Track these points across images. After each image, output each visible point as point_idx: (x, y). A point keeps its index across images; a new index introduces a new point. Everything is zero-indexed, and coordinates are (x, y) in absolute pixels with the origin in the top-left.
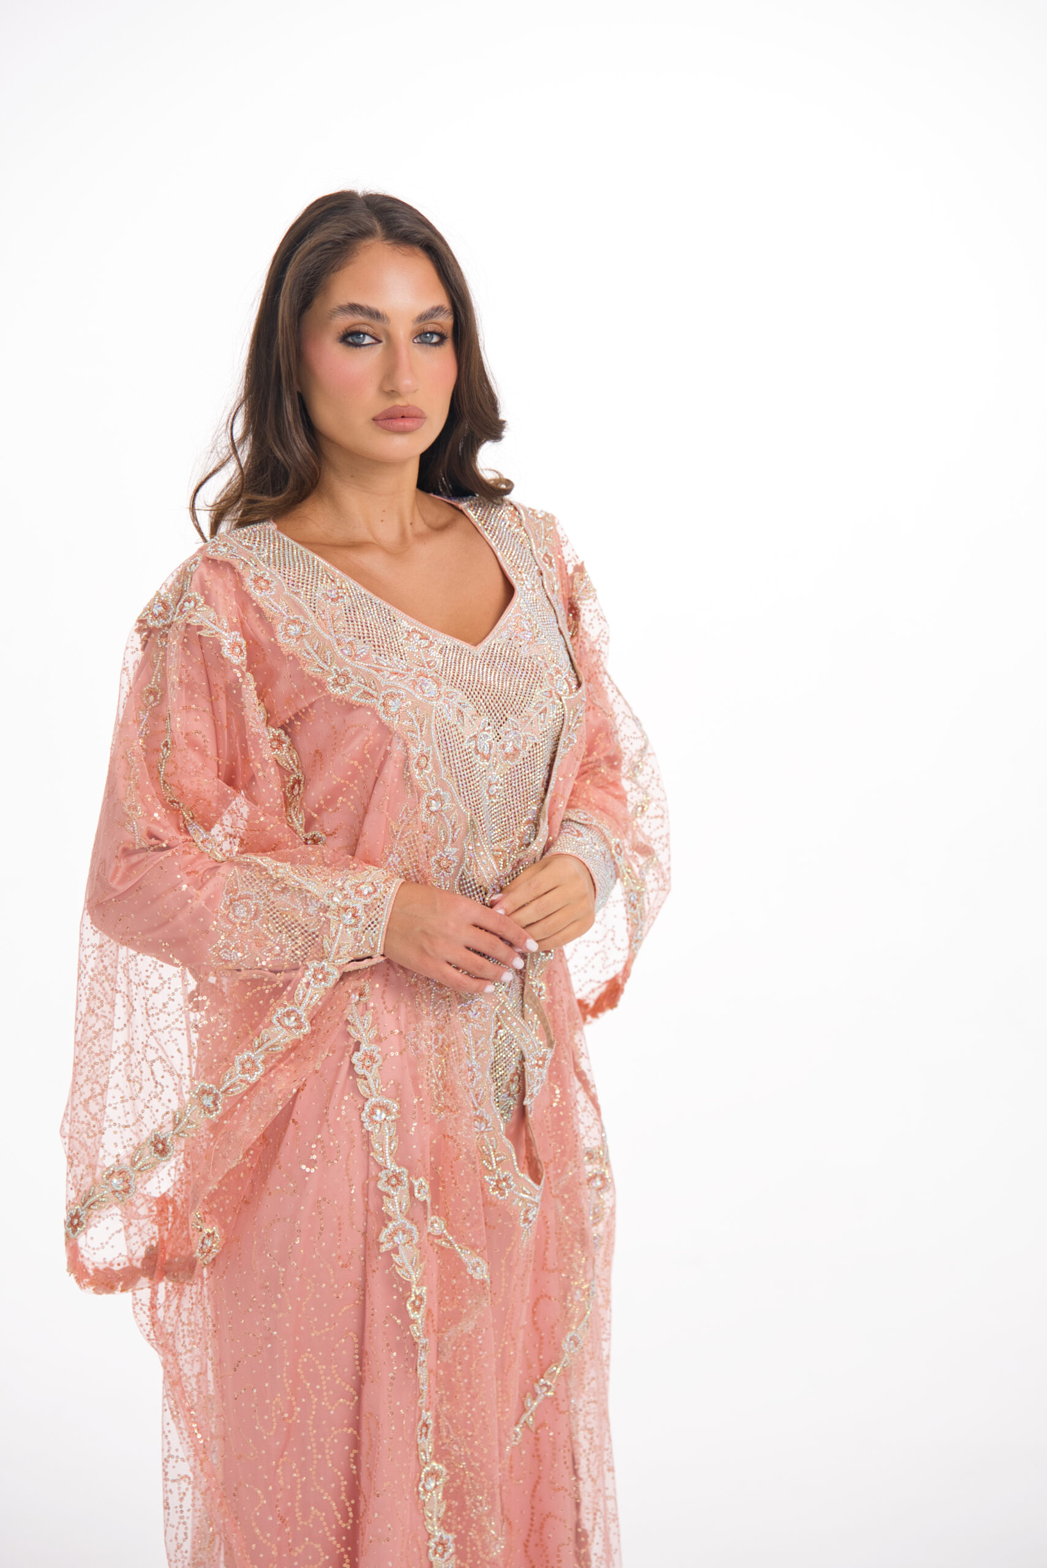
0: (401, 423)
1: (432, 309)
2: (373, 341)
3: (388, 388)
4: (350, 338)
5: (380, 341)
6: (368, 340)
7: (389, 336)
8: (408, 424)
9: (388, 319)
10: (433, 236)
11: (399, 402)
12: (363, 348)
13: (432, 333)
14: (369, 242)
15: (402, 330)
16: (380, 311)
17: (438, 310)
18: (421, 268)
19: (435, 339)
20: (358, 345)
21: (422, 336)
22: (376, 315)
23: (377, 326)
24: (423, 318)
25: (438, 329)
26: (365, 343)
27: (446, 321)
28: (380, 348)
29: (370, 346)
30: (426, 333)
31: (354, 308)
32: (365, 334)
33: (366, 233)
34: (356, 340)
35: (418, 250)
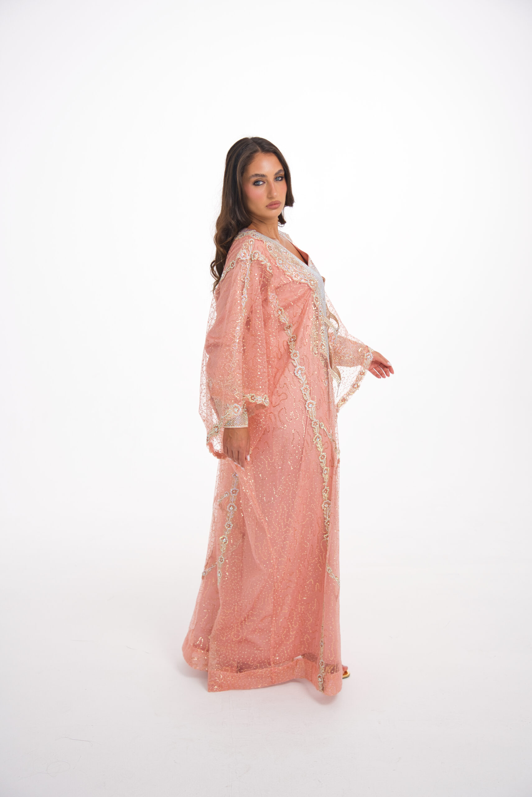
0: (274, 206)
1: (279, 171)
2: (263, 183)
3: (270, 197)
4: (256, 183)
5: (265, 183)
6: (261, 183)
7: (268, 181)
8: (276, 206)
9: (267, 176)
10: (276, 149)
11: (274, 200)
12: (259, 186)
13: (279, 177)
14: (257, 154)
15: (271, 178)
16: (264, 174)
17: (280, 171)
18: (274, 159)
19: (280, 179)
20: (259, 185)
21: (276, 179)
22: (263, 176)
23: (264, 179)
24: (276, 174)
25: (281, 176)
26: (260, 184)
27: (283, 173)
28: (265, 185)
29: (262, 185)
30: (277, 178)
31: (257, 175)
32: (260, 181)
33: (256, 151)
34: (258, 184)
35: (272, 154)
